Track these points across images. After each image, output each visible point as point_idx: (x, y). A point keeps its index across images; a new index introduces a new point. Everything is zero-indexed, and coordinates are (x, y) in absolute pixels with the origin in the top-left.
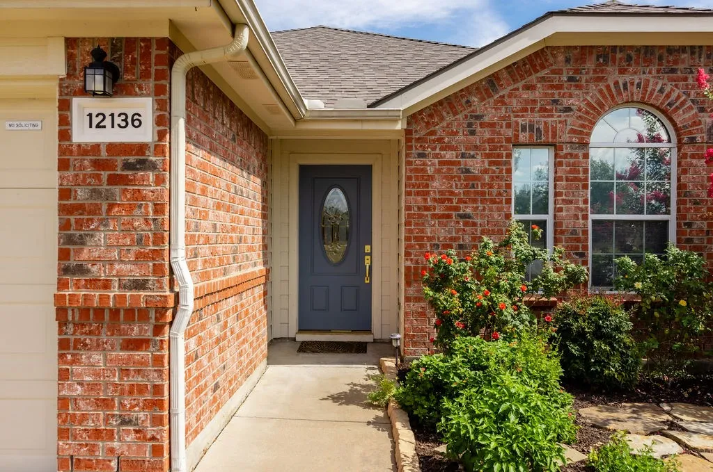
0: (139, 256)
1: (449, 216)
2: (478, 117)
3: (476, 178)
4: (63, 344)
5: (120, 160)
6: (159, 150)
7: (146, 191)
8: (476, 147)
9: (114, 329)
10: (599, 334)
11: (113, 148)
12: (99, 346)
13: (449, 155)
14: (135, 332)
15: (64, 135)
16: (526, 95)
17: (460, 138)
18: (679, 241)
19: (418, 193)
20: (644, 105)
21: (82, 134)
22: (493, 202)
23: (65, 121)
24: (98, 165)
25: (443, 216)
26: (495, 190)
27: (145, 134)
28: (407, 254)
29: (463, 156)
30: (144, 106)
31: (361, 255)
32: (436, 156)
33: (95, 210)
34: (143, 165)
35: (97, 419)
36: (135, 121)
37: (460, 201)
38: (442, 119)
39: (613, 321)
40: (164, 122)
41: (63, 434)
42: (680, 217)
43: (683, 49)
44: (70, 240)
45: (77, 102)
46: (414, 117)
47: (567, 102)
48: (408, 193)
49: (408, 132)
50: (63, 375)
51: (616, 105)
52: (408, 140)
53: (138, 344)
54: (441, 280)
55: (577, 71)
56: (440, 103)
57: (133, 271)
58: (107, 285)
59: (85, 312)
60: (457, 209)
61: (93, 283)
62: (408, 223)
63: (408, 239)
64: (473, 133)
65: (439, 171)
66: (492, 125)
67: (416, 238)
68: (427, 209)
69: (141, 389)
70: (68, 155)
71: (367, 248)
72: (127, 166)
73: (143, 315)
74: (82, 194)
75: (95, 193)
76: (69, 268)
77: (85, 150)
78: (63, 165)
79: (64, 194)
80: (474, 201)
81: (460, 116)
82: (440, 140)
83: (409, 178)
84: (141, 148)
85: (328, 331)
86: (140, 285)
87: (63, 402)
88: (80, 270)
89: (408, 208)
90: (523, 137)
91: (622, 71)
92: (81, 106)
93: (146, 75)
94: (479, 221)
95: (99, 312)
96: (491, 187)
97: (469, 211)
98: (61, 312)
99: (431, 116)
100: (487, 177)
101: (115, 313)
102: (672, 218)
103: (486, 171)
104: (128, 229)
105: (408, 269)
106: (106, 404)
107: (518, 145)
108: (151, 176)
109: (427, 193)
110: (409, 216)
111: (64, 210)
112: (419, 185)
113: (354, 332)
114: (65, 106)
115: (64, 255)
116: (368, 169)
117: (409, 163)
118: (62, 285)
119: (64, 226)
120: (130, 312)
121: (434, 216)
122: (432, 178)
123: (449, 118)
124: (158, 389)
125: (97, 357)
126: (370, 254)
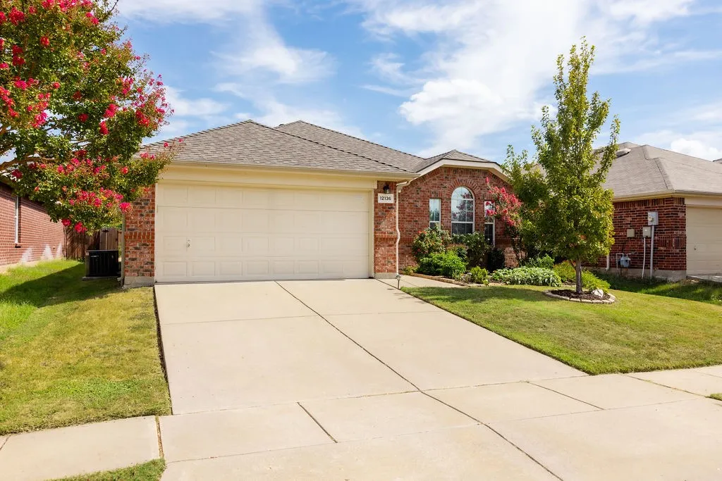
0: (391, 227)
1: (411, 221)
2: (419, 189)
4: (376, 246)
5: (387, 207)
6: (395, 205)
7: (392, 213)
8: (419, 198)
9: (386, 243)
11: (386, 204)
12: (383, 246)
13: (411, 201)
14: (391, 243)
15: (376, 201)
16: (433, 182)
17: (414, 195)
18: (475, 230)
20: (466, 186)
21: (380, 201)
23: (376, 197)
24: (383, 208)
25: (409, 221)
26: (424, 213)
27: (391, 201)
29: (415, 201)
30: (391, 196)
33: (382, 217)
34: (392, 208)
35: (383, 262)
36: (390, 199)
37: (414, 216)
39: (463, 251)
40: (395, 199)
41: (375, 265)
42: (476, 223)
43: (476, 170)
44: (377, 223)
45: (379, 194)
47: (445, 185)
50: (375, 252)
51: (458, 186)
53: (390, 246)
55: (448, 175)
57: (390, 230)
58: (385, 233)
59: (381, 239)
60: (414, 219)
61: (382, 233)
64: (418, 194)
65: (408, 206)
66: (424, 191)
68: (405, 218)
70: (377, 205)
72: (389, 208)
73: (392, 239)
74: (379, 214)
75: (382, 214)
76: (377, 229)
77: (380, 204)
78: (375, 207)
79: (375, 214)
80: (419, 216)
81: (414, 188)
82: (408, 196)
84: (391, 204)
86: (392, 233)
87: (375, 258)
88: (379, 230)
90: (433, 196)
91: (460, 176)
93: (392, 189)
94: (420, 222)
95: (384, 238)
96: (423, 211)
97: (417, 219)
98: (375, 239)
100: (422, 208)
101: (387, 239)
102: (473, 223)
103: (422, 206)
104: (389, 221)
106: (385, 258)
107: (431, 198)
108: (393, 210)
109: (404, 213)
111: (376, 217)
112: (402, 210)
114: (376, 195)
115: (376, 227)
117: (399, 203)
118: (375, 233)
119: (376, 220)
120: (390, 239)
121: (407, 221)
122: (406, 208)
123: (411, 189)
125: (383, 248)
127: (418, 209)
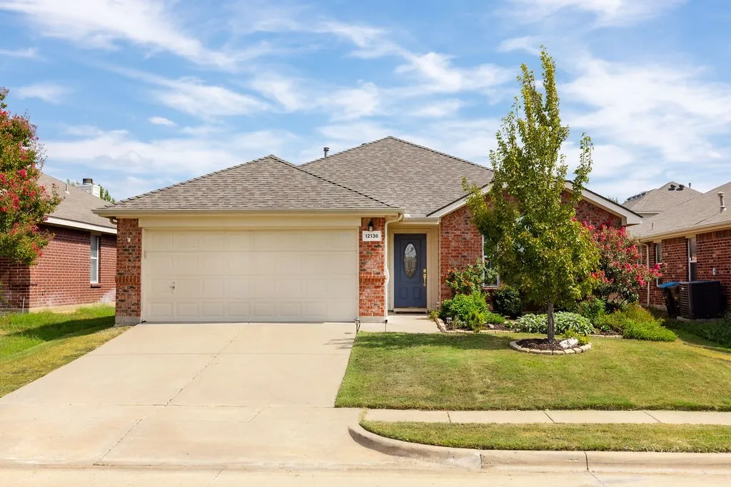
0: (378, 267)
1: (458, 257)
2: (469, 218)
3: (468, 242)
4: (361, 287)
5: (373, 245)
6: (383, 243)
7: (380, 252)
8: (468, 229)
9: (372, 284)
10: (507, 297)
11: (372, 242)
12: (369, 288)
13: (458, 233)
14: (377, 284)
15: (361, 239)
17: (462, 226)
19: (446, 248)
21: (365, 239)
22: (475, 250)
23: (361, 236)
24: (369, 246)
25: (455, 256)
26: (476, 246)
27: (379, 239)
28: (442, 271)
29: (463, 233)
30: (379, 233)
31: (422, 273)
32: (452, 233)
33: (368, 257)
34: (379, 246)
35: (368, 304)
36: (377, 236)
37: (462, 250)
38: (455, 218)
40: (383, 236)
41: (360, 308)
44: (362, 263)
45: (364, 232)
46: (443, 218)
48: (442, 248)
49: (441, 224)
50: (361, 294)
52: (442, 227)
53: (378, 287)
54: (452, 278)
56: (454, 212)
57: (376, 270)
58: (371, 273)
59: (366, 280)
60: (461, 253)
61: (367, 273)
62: (442, 259)
63: (442, 265)
64: (467, 224)
65: (454, 239)
67: (445, 265)
68: (449, 254)
69: (379, 297)
70: (362, 244)
71: (425, 271)
72: (375, 246)
73: (379, 280)
74: (365, 253)
75: (368, 253)
76: (362, 270)
77: (365, 243)
78: (360, 246)
79: (360, 253)
80: (468, 250)
81: (462, 217)
82: (454, 227)
83: (442, 242)
84: (378, 242)
85: (407, 307)
86: (379, 273)
87: (360, 300)
88: (364, 270)
89: (442, 253)
92: (364, 233)
93: (379, 226)
94: (470, 258)
95: (369, 279)
96: (474, 245)
97: (465, 254)
98: (360, 280)
99: (450, 217)
100: (473, 241)
101: (373, 280)
103: (472, 239)
104: (376, 261)
105: (442, 277)
106: (371, 301)
108: (381, 249)
109: (449, 247)
110: (442, 256)
111: (361, 256)
112: (445, 244)
113: (419, 307)
114: (361, 233)
115: (361, 267)
116: (424, 236)
117: (442, 236)
118: (360, 273)
119: (360, 260)
120: (376, 280)
121: (452, 256)
122: (451, 242)
123: (458, 218)
124: (383, 297)
125: (369, 290)
126: (426, 273)
127: (466, 242)
